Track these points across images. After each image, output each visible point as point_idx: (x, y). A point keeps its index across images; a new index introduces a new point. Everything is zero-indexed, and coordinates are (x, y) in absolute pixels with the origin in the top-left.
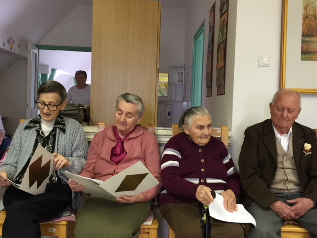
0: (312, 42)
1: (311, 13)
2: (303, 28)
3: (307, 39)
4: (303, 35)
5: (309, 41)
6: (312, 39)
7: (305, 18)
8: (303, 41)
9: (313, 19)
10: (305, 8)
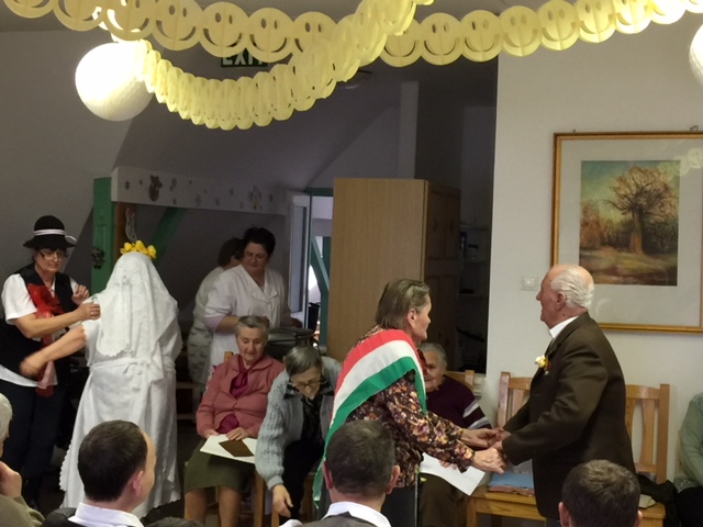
0: (595, 257)
1: (592, 218)
2: (581, 239)
3: (588, 253)
4: (582, 248)
5: (590, 257)
6: (595, 253)
7: (585, 224)
8: (581, 256)
9: (595, 226)
10: (585, 211)
